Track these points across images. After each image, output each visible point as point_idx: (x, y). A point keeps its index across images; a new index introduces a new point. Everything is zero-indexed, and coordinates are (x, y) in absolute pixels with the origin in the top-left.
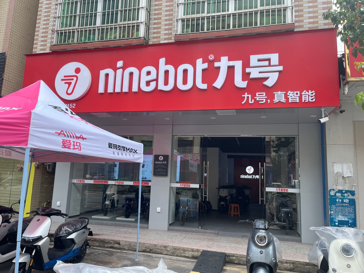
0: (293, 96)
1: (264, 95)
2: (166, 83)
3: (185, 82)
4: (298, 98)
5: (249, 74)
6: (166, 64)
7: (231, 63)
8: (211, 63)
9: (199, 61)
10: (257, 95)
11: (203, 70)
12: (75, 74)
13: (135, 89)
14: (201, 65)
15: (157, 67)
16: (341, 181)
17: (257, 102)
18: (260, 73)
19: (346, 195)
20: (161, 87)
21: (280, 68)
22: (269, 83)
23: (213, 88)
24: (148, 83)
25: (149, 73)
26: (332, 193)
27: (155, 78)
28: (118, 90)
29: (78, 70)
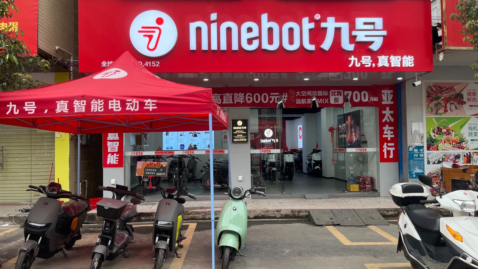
0: (395, 61)
1: (370, 59)
2: (271, 42)
3: (291, 42)
4: (399, 63)
5: (355, 37)
6: (269, 20)
7: (339, 25)
8: (318, 23)
9: (305, 20)
10: (363, 59)
11: (310, 30)
12: (157, 25)
13: (235, 47)
14: (307, 25)
15: (259, 22)
16: (418, 138)
17: (363, 65)
18: (366, 36)
19: (421, 150)
20: (266, 46)
21: (385, 33)
22: (375, 47)
23: (320, 50)
24: (250, 41)
25: (250, 30)
26: (411, 149)
27: (258, 35)
28: (214, 47)
29: (160, 21)
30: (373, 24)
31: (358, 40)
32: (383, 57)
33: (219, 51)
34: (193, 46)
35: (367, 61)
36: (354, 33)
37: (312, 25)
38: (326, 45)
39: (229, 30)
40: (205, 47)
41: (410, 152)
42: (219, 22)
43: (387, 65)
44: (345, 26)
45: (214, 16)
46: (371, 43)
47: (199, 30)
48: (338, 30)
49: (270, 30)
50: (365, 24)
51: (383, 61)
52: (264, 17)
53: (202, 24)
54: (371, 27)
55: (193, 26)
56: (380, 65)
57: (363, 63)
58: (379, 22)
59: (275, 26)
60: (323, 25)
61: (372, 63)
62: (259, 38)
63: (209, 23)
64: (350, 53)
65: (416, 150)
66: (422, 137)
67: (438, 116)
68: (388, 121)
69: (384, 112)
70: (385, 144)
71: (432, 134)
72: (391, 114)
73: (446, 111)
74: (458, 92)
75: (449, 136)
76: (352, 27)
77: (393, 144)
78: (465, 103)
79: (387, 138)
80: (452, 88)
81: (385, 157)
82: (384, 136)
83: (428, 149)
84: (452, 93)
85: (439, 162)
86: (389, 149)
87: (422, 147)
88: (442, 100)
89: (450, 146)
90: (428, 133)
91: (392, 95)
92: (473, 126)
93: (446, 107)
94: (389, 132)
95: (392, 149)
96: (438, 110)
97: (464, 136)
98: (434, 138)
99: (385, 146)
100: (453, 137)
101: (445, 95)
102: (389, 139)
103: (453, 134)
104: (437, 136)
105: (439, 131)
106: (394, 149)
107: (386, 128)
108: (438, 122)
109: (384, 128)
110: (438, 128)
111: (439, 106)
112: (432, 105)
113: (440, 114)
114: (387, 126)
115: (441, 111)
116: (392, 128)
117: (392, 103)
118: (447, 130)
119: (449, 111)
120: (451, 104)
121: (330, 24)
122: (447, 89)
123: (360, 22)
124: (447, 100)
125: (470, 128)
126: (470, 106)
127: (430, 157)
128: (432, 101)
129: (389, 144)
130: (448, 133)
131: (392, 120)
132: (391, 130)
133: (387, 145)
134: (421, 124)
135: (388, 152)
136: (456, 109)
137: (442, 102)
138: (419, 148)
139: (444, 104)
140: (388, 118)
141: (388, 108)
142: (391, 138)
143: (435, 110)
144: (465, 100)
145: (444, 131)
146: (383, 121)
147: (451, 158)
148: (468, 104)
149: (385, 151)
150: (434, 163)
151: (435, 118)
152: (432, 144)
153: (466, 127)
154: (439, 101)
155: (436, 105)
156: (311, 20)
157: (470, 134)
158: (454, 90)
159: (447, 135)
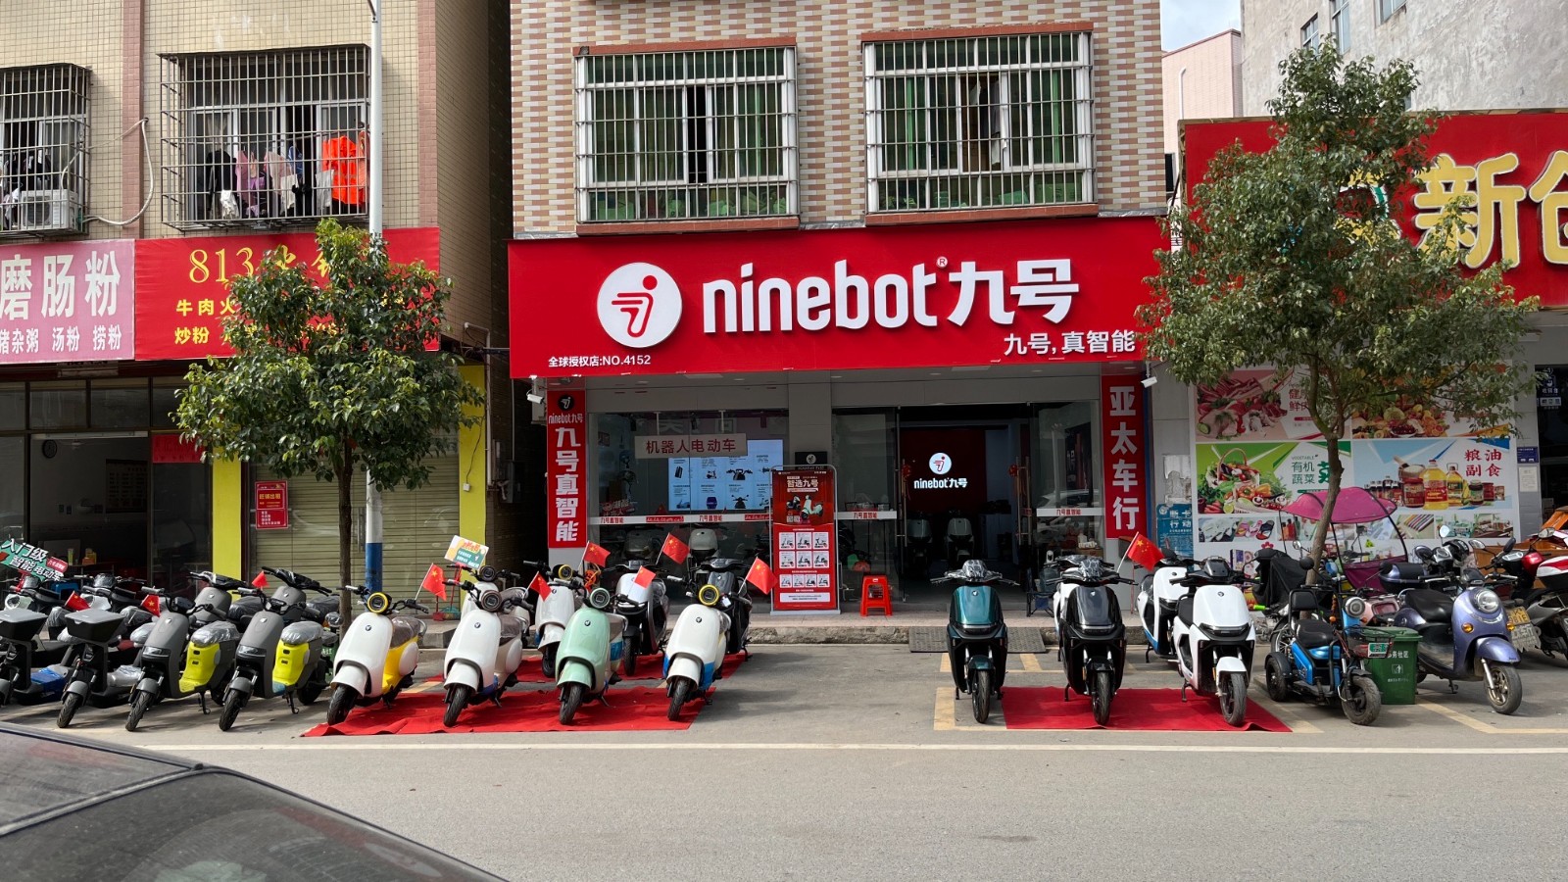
0: (1097, 341)
1: (1046, 338)
2: (852, 312)
3: (891, 311)
4: (1105, 344)
5: (1017, 297)
6: (850, 272)
7: (983, 276)
8: (942, 274)
9: (919, 270)
10: (1032, 338)
11: (928, 288)
12: (645, 290)
13: (786, 324)
14: (922, 278)
15: (830, 278)
16: (1178, 487)
17: (1032, 352)
18: (1038, 295)
19: (1186, 513)
20: (843, 320)
21: (1075, 288)
22: (1056, 316)
23: (945, 325)
24: (814, 313)
25: (813, 292)
26: (1163, 511)
27: (828, 301)
28: (748, 326)
29: (650, 282)
30: (1053, 271)
31: (1021, 302)
32: (1073, 334)
33: (756, 334)
34: (709, 326)
35: (1040, 342)
36: (1014, 290)
37: (932, 279)
38: (959, 315)
39: (775, 294)
40: (731, 326)
41: (1162, 516)
42: (757, 278)
43: (1080, 348)
44: (995, 278)
45: (747, 270)
46: (1050, 307)
47: (720, 295)
48: (982, 287)
49: (852, 291)
50: (1036, 271)
51: (1072, 342)
52: (840, 267)
53: (726, 285)
54: (1049, 277)
55: (709, 289)
56: (1067, 348)
57: (1033, 347)
58: (1063, 267)
59: (860, 282)
60: (953, 277)
61: (1050, 347)
62: (831, 306)
63: (738, 282)
64: (1006, 329)
65: (1174, 513)
66: (1188, 486)
67: (1224, 442)
68: (1124, 451)
69: (1114, 433)
70: (1118, 499)
71: (1210, 480)
72: (1129, 437)
73: (1240, 430)
74: (1267, 388)
75: (1249, 485)
76: (1010, 280)
77: (1135, 501)
78: (1284, 412)
79: (1122, 487)
80: (1255, 381)
81: (1119, 526)
82: (1115, 483)
83: (1201, 510)
84: (1254, 392)
85: (1226, 538)
86: (1125, 510)
87: (1189, 507)
88: (1233, 407)
89: (1250, 504)
90: (1202, 476)
91: (1132, 397)
92: (1303, 461)
93: (1240, 422)
94: (1127, 475)
95: (1133, 511)
96: (1222, 429)
97: (1282, 483)
98: (1214, 487)
99: (1117, 503)
100: (1256, 484)
101: (1239, 397)
102: (1126, 489)
103: (1257, 478)
104: (1220, 483)
105: (1225, 472)
106: (1137, 509)
107: (1120, 466)
108: (1222, 454)
109: (1115, 466)
110: (1223, 466)
111: (1226, 420)
112: (1210, 418)
113: (1228, 438)
114: (1122, 461)
115: (1231, 430)
116: (1133, 466)
117: (1133, 413)
118: (1243, 471)
119: (1248, 431)
120: (1251, 415)
121: (967, 275)
122: (1243, 385)
123: (1025, 269)
124: (1242, 408)
125: (1295, 465)
126: (1297, 419)
127: (1204, 527)
128: (1209, 410)
129: (1126, 501)
130: (1246, 476)
131: (1133, 449)
132: (1131, 471)
133: (1122, 502)
134: (1185, 458)
135: (1125, 517)
136: (1264, 425)
137: (1232, 412)
138: (1180, 508)
139: (1236, 417)
140: (1124, 445)
141: (1123, 425)
142: (1131, 487)
143: (1215, 429)
144: (1284, 406)
145: (1237, 472)
146: (1114, 451)
147: (1252, 529)
148: (1292, 414)
149: (1117, 514)
150: (1214, 540)
151: (1218, 447)
152: (1209, 500)
153: (1288, 462)
154: (1226, 409)
155: (1218, 418)
156: (930, 269)
157: (1297, 479)
158: (1259, 385)
159: (1243, 480)
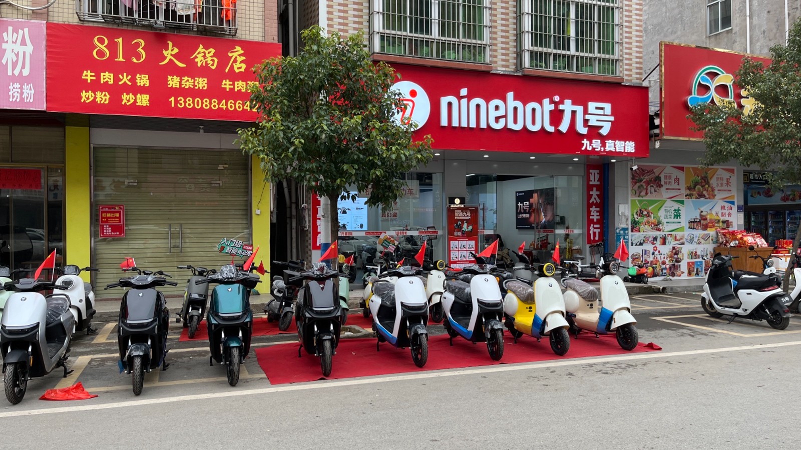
0: (620, 146)
1: (599, 143)
2: (515, 122)
3: (534, 122)
4: (623, 148)
5: (588, 120)
6: (514, 99)
7: (575, 108)
8: (557, 105)
10: (594, 142)
11: (550, 112)
12: (410, 98)
13: (483, 125)
14: (548, 106)
15: (504, 99)
16: (624, 220)
17: (593, 149)
18: (597, 120)
19: (626, 232)
20: (511, 125)
21: (612, 118)
22: (604, 131)
23: (558, 132)
24: (497, 119)
25: (497, 108)
26: (618, 231)
27: (504, 114)
28: (464, 124)
29: (413, 93)
30: (602, 109)
31: (590, 123)
32: (610, 141)
33: (469, 129)
34: (444, 122)
35: (597, 144)
36: (587, 117)
37: (552, 107)
38: (564, 127)
39: (478, 106)
40: (455, 123)
41: (617, 233)
42: (470, 97)
43: (613, 149)
44: (579, 109)
45: (464, 92)
46: (601, 127)
47: (450, 104)
48: (574, 113)
49: (515, 109)
50: (597, 108)
51: (610, 146)
52: (510, 95)
53: (452, 99)
54: (601, 112)
55: (444, 101)
56: (608, 149)
57: (594, 147)
58: (608, 107)
59: (519, 104)
60: (561, 107)
61: (601, 147)
62: (505, 116)
63: (460, 98)
64: (582, 136)
65: (622, 232)
66: (627, 219)
67: (641, 198)
68: (595, 202)
69: (591, 193)
70: (592, 225)
71: (636, 216)
72: (597, 195)
73: (647, 193)
74: (657, 175)
75: (649, 218)
76: (586, 112)
77: (598, 226)
78: (662, 186)
79: (593, 219)
80: (653, 170)
81: (592, 238)
82: (591, 217)
83: (632, 231)
84: (652, 176)
85: (641, 244)
86: (595, 230)
87: (627, 229)
88: (644, 182)
89: (650, 228)
90: (632, 215)
91: (599, 175)
92: (668, 209)
93: (647, 190)
94: (596, 214)
95: (597, 231)
96: (640, 193)
97: (661, 218)
98: (637, 220)
99: (591, 228)
100: (652, 219)
101: (646, 178)
102: (595, 221)
103: (652, 216)
104: (639, 218)
105: (641, 213)
106: (599, 230)
107: (593, 209)
108: (640, 204)
109: (591, 209)
110: (640, 210)
111: (642, 188)
112: (636, 187)
113: (642, 197)
114: (594, 207)
115: (643, 193)
116: (598, 209)
117: (598, 183)
118: (648, 213)
119: (649, 194)
120: (651, 186)
121: (567, 106)
122: (648, 172)
123: (592, 106)
124: (648, 183)
125: (666, 211)
126: (667, 189)
127: (633, 238)
128: (636, 183)
129: (596, 226)
130: (648, 215)
131: (598, 201)
132: (597, 212)
133: (593, 227)
134: (626, 206)
135: (594, 233)
136: (655, 191)
137: (644, 184)
138: (625, 229)
139: (645, 187)
140: (595, 199)
141: (595, 189)
142: (597, 219)
143: (638, 192)
144: (662, 183)
145: (645, 213)
146: (591, 202)
147: (650, 240)
148: (665, 186)
149: (591, 232)
150: (636, 245)
151: (639, 200)
152: (635, 226)
153: (663, 209)
154: (642, 183)
155: (639, 187)
156: (552, 102)
157: (666, 217)
158: (654, 173)
159: (647, 217)
